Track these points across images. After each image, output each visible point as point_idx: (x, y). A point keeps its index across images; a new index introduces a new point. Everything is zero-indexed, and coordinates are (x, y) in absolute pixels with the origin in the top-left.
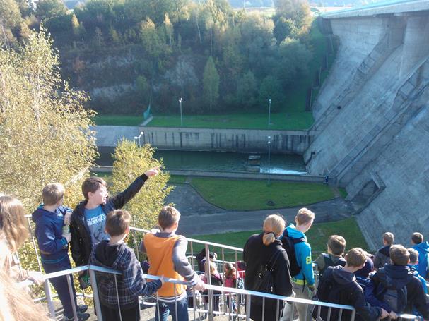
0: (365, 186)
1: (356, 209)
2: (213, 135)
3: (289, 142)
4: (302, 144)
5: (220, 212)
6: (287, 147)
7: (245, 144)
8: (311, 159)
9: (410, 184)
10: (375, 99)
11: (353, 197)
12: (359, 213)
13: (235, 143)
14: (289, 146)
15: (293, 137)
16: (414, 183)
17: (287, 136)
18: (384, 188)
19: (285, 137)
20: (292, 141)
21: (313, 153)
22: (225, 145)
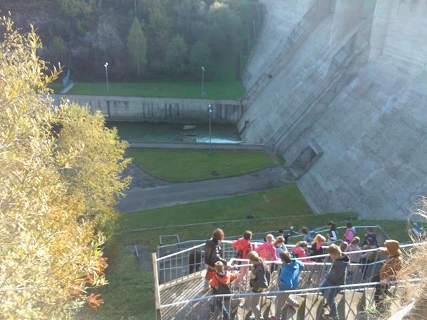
0: (302, 153)
1: (296, 175)
2: (144, 104)
3: (223, 112)
4: (236, 113)
5: (164, 185)
6: (221, 117)
7: (178, 114)
8: (245, 128)
9: (348, 149)
10: (306, 67)
11: (291, 163)
12: (298, 178)
13: (168, 113)
14: (223, 115)
15: (227, 106)
16: (352, 148)
17: (221, 105)
18: (322, 154)
19: (219, 107)
20: (226, 110)
21: (247, 122)
22: (158, 115)
